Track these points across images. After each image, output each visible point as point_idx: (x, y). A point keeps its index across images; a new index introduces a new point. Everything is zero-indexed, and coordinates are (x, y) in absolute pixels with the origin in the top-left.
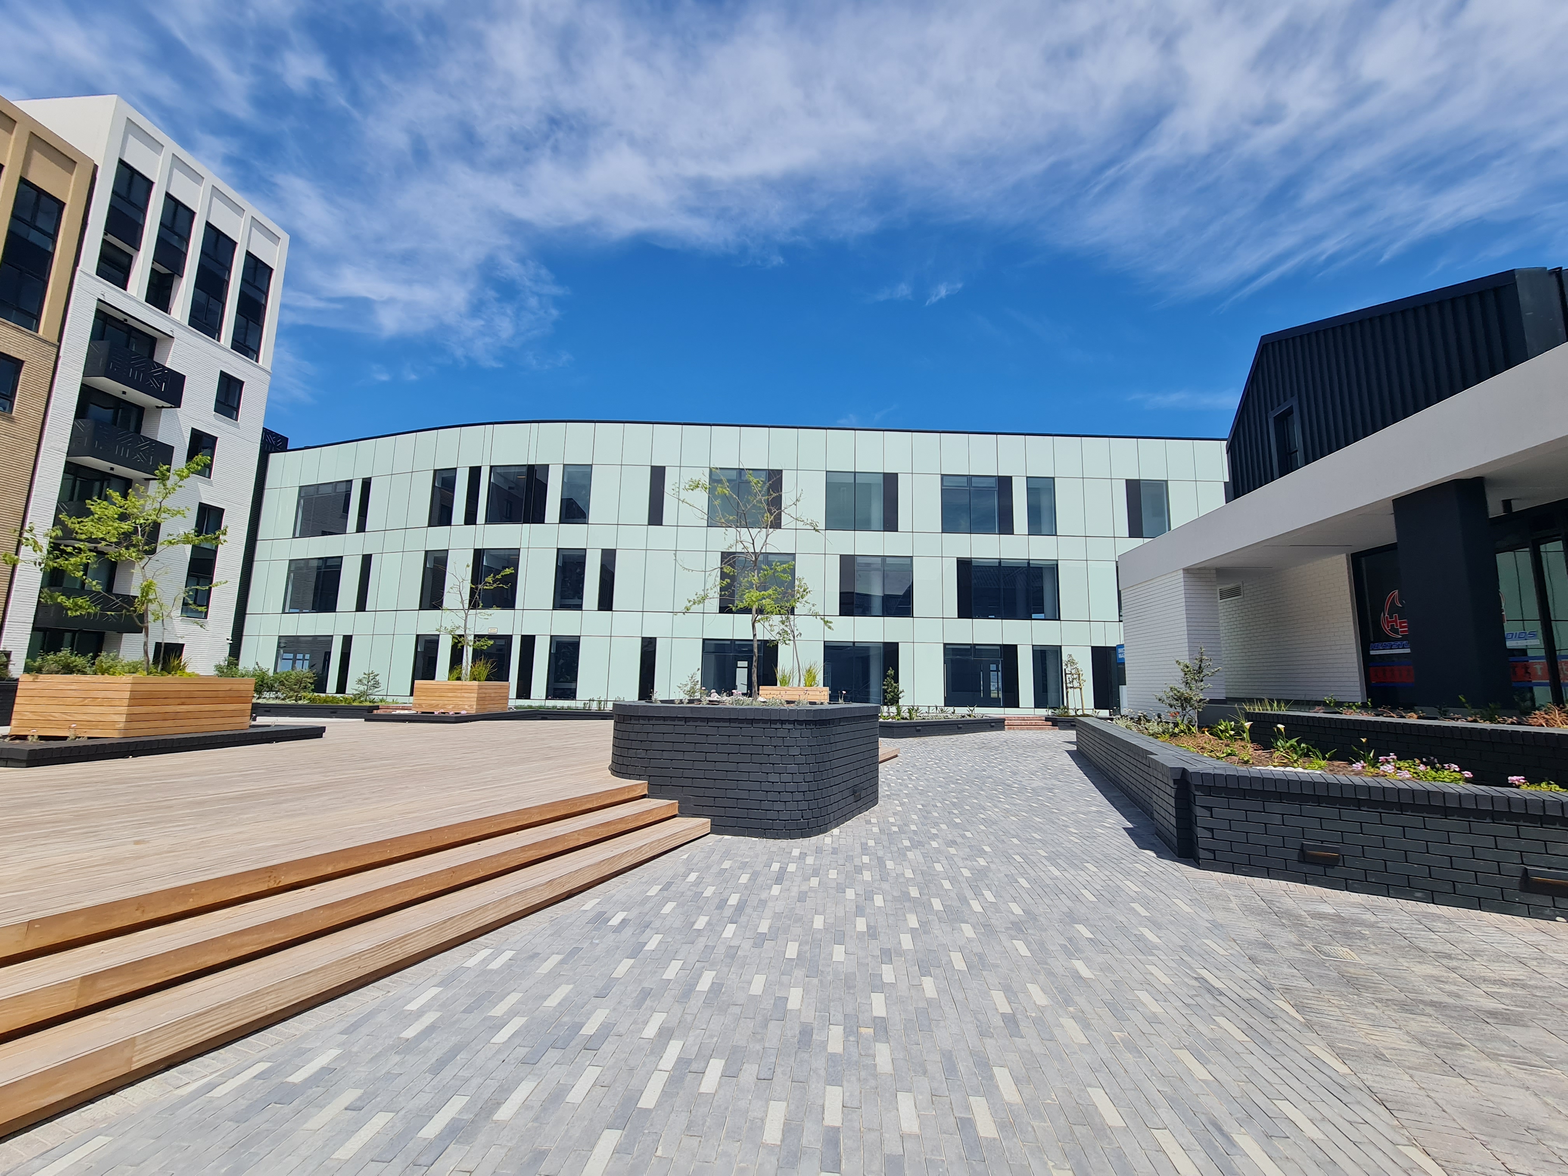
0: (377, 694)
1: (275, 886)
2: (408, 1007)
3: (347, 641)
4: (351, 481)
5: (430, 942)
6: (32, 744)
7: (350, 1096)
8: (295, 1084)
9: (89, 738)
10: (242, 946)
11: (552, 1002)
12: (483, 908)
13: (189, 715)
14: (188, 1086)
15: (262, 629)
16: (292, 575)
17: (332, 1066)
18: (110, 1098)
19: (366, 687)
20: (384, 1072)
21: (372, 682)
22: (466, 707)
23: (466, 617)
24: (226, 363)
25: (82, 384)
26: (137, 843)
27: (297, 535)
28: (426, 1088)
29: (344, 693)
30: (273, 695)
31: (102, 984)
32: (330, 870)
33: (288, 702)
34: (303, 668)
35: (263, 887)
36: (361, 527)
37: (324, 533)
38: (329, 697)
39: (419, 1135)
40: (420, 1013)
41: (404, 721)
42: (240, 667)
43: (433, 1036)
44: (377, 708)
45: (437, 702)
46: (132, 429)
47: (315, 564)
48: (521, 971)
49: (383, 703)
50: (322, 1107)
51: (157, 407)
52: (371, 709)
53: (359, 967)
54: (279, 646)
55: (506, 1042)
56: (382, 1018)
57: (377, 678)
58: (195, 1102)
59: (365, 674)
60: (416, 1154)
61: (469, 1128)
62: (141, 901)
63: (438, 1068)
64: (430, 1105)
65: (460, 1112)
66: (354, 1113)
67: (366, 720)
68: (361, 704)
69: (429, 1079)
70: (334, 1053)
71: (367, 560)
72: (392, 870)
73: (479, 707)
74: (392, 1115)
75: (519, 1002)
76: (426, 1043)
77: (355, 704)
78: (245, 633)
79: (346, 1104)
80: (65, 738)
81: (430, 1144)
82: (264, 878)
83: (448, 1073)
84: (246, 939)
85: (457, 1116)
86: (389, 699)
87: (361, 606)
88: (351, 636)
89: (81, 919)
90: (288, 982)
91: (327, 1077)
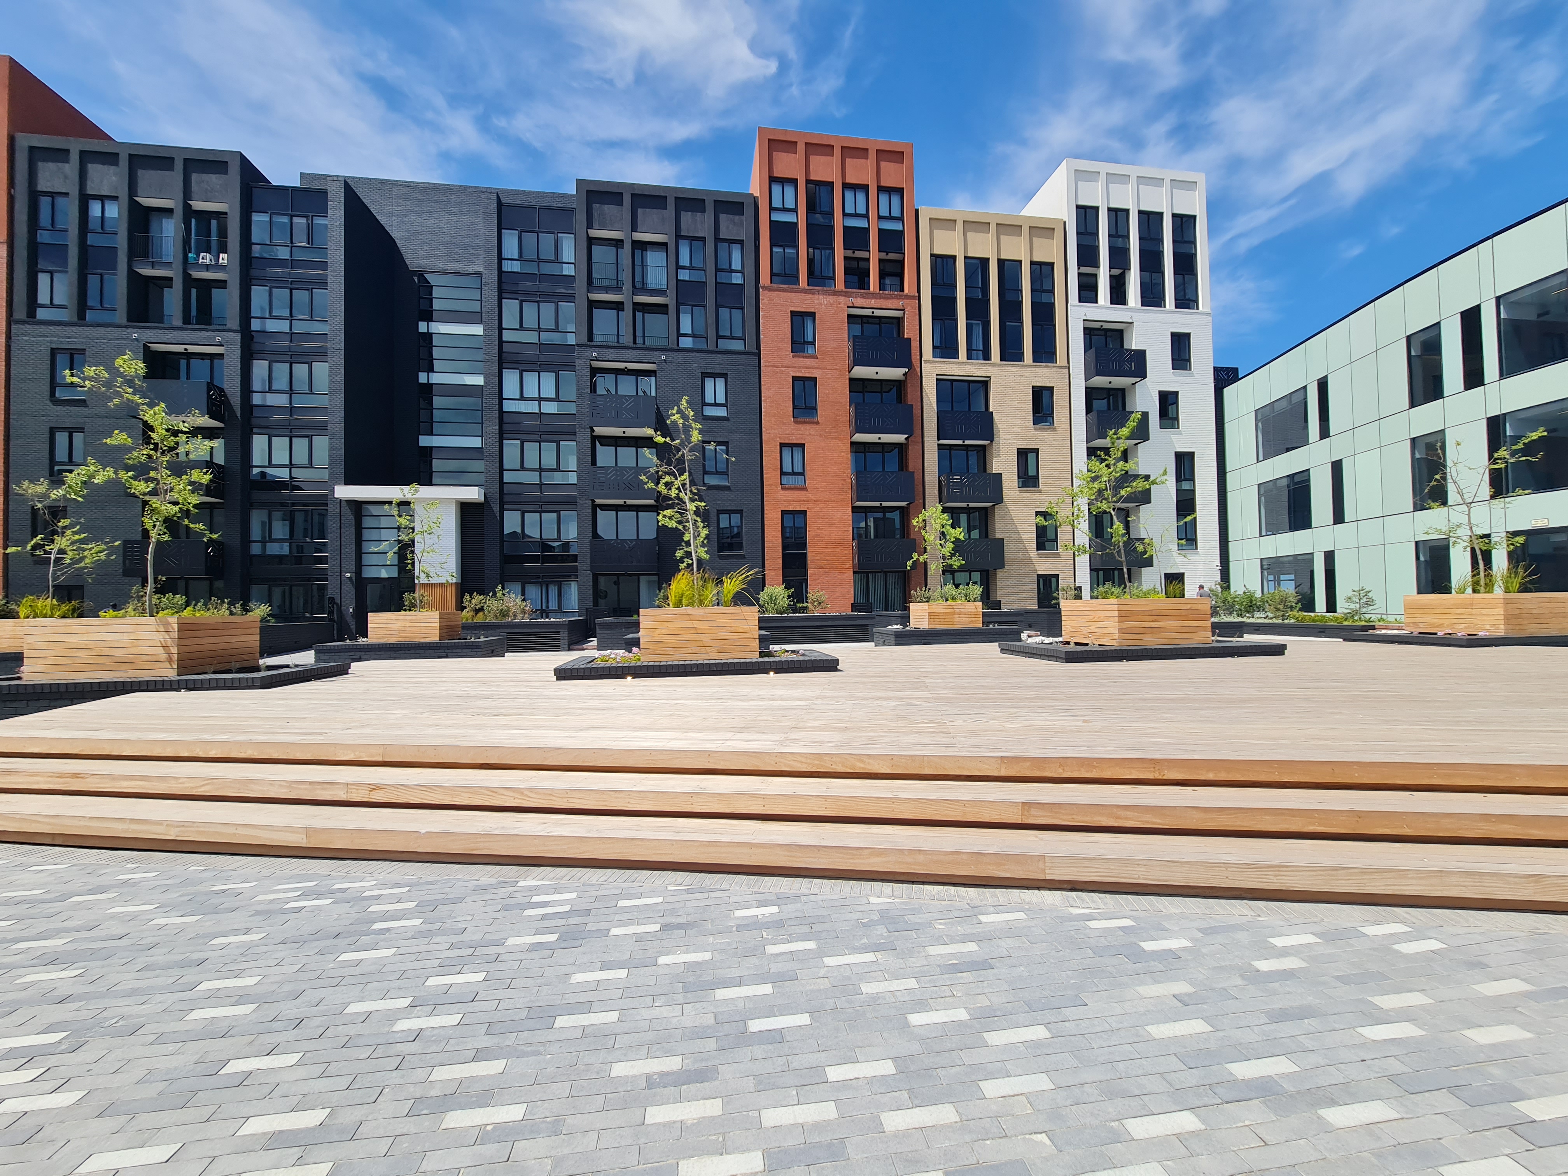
0: (1372, 612)
1: (1160, 777)
2: (1272, 940)
3: (1330, 557)
4: (1305, 387)
5: (1316, 885)
6: (1072, 647)
7: (1182, 988)
8: (1144, 950)
9: (1100, 645)
10: (1127, 818)
11: (1483, 1036)
12: (1402, 873)
13: (1162, 630)
14: (1078, 909)
15: (1244, 554)
16: (1263, 498)
17: (1180, 954)
18: (1037, 892)
19: (1358, 606)
20: (1221, 986)
21: (1365, 600)
22: (1488, 627)
23: (1469, 510)
24: (1173, 323)
25: (1086, 388)
26: (1085, 721)
27: (1261, 458)
28: (1255, 1028)
29: (1335, 611)
30: (1263, 615)
31: (1033, 812)
32: (1211, 776)
33: (1275, 621)
34: (1288, 588)
35: (1150, 776)
36: (1325, 433)
37: (1288, 450)
38: (1318, 616)
39: (1228, 1066)
40: (1284, 952)
41: (1393, 642)
42: (1232, 590)
43: (1288, 982)
44: (1373, 628)
45: (1441, 621)
46: (1120, 408)
47: (1285, 482)
48: (1445, 973)
49: (1382, 623)
50: (1156, 982)
51: (1133, 384)
52: (1365, 629)
53: (1227, 877)
54: (1262, 569)
55: (1378, 1042)
56: (1242, 937)
57: (1370, 595)
58: (1076, 923)
59: (1354, 591)
60: (1216, 1081)
61: (1284, 1099)
62: (1063, 761)
63: (1281, 1016)
64: (1251, 1046)
65: (1281, 1075)
66: (1180, 1004)
67: (1344, 640)
68: (1354, 624)
69: (1262, 1021)
70: (1185, 943)
71: (1337, 467)
72: (1281, 794)
73: (1510, 627)
74: (1210, 1029)
75: (1422, 1007)
76: (1276, 985)
77: (1345, 623)
78: (1231, 559)
79: (1176, 992)
80: (1087, 645)
81: (1233, 1082)
82: (1150, 768)
83: (1287, 1029)
84: (1129, 814)
85: (1276, 1078)
86: (1391, 618)
87: (1339, 517)
88: (1333, 552)
89: (1028, 764)
90: (1155, 862)
91: (1170, 960)
